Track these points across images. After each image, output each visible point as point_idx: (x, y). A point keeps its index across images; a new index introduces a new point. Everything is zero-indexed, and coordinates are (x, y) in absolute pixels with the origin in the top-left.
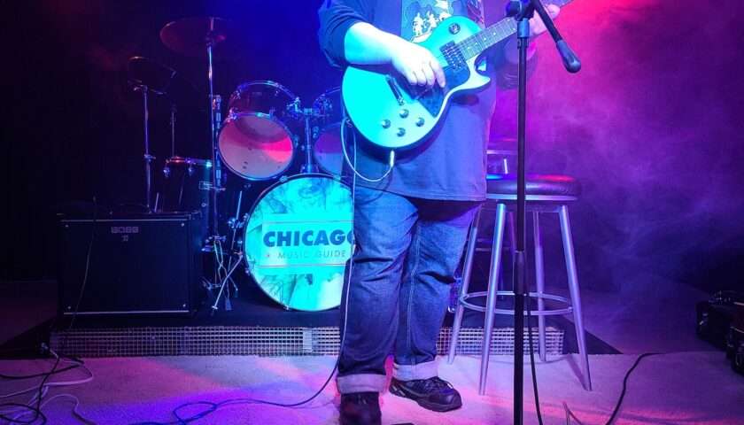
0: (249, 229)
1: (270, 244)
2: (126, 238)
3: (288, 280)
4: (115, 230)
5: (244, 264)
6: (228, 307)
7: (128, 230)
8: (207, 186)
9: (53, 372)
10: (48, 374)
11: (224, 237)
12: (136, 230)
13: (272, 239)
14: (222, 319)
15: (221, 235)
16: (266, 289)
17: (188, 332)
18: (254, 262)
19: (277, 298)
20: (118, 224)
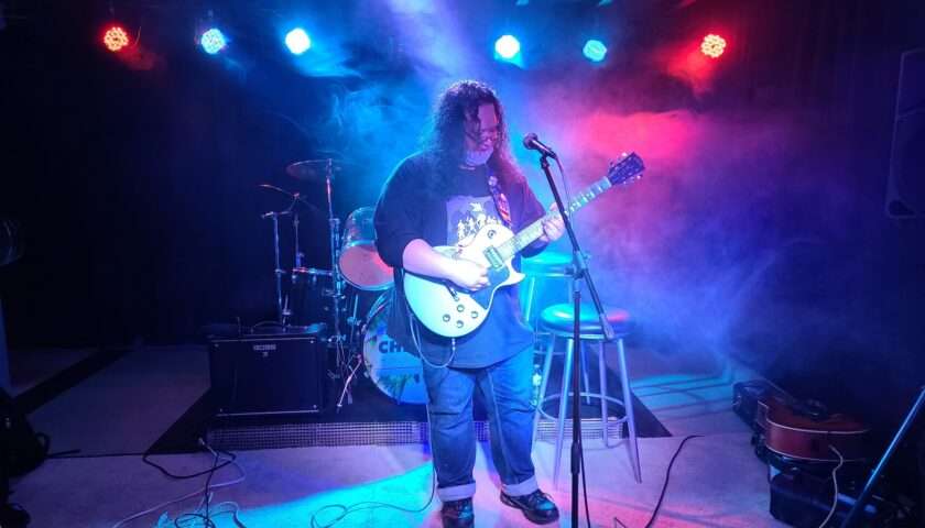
0: (366, 339)
1: (384, 351)
2: (266, 354)
3: (399, 379)
4: (257, 348)
5: (363, 368)
6: (350, 400)
7: (268, 347)
8: (330, 292)
9: (215, 469)
10: (212, 471)
11: (344, 338)
12: (273, 347)
13: (385, 347)
14: (346, 416)
15: (342, 335)
16: (381, 387)
17: (319, 428)
18: (371, 366)
19: (389, 394)
20: (259, 343)
